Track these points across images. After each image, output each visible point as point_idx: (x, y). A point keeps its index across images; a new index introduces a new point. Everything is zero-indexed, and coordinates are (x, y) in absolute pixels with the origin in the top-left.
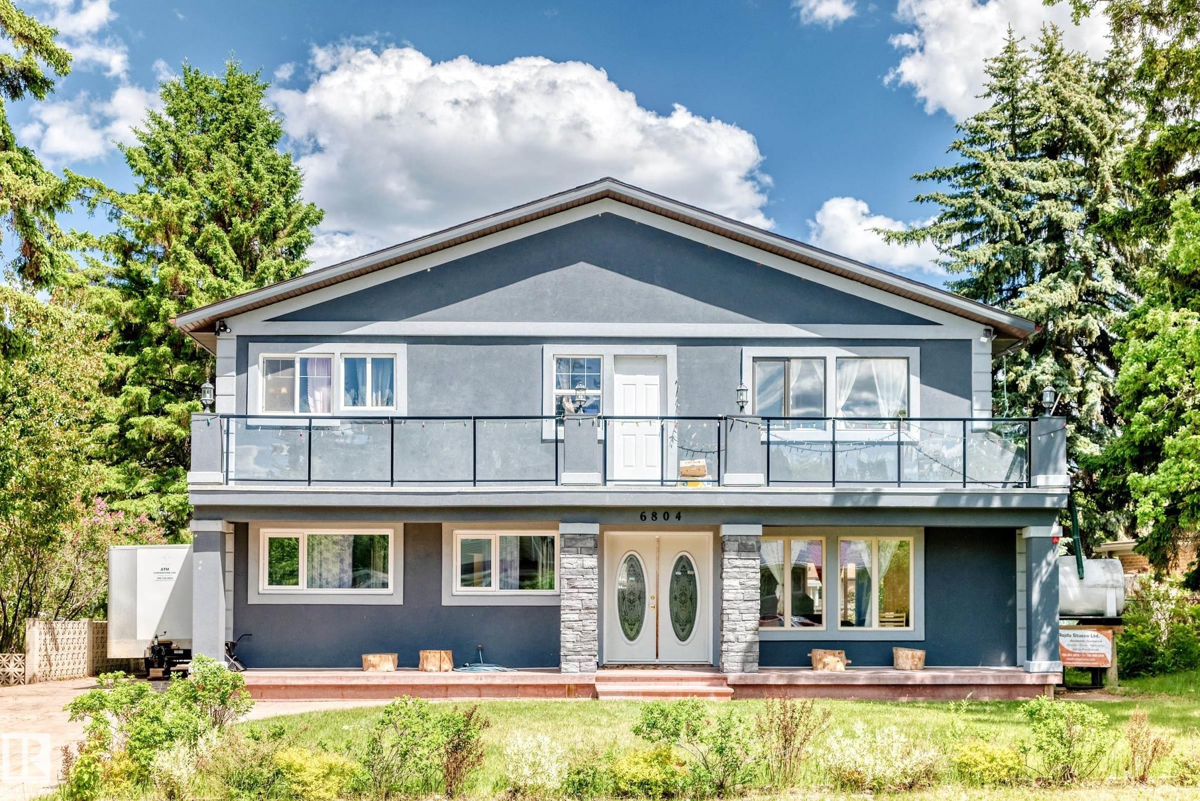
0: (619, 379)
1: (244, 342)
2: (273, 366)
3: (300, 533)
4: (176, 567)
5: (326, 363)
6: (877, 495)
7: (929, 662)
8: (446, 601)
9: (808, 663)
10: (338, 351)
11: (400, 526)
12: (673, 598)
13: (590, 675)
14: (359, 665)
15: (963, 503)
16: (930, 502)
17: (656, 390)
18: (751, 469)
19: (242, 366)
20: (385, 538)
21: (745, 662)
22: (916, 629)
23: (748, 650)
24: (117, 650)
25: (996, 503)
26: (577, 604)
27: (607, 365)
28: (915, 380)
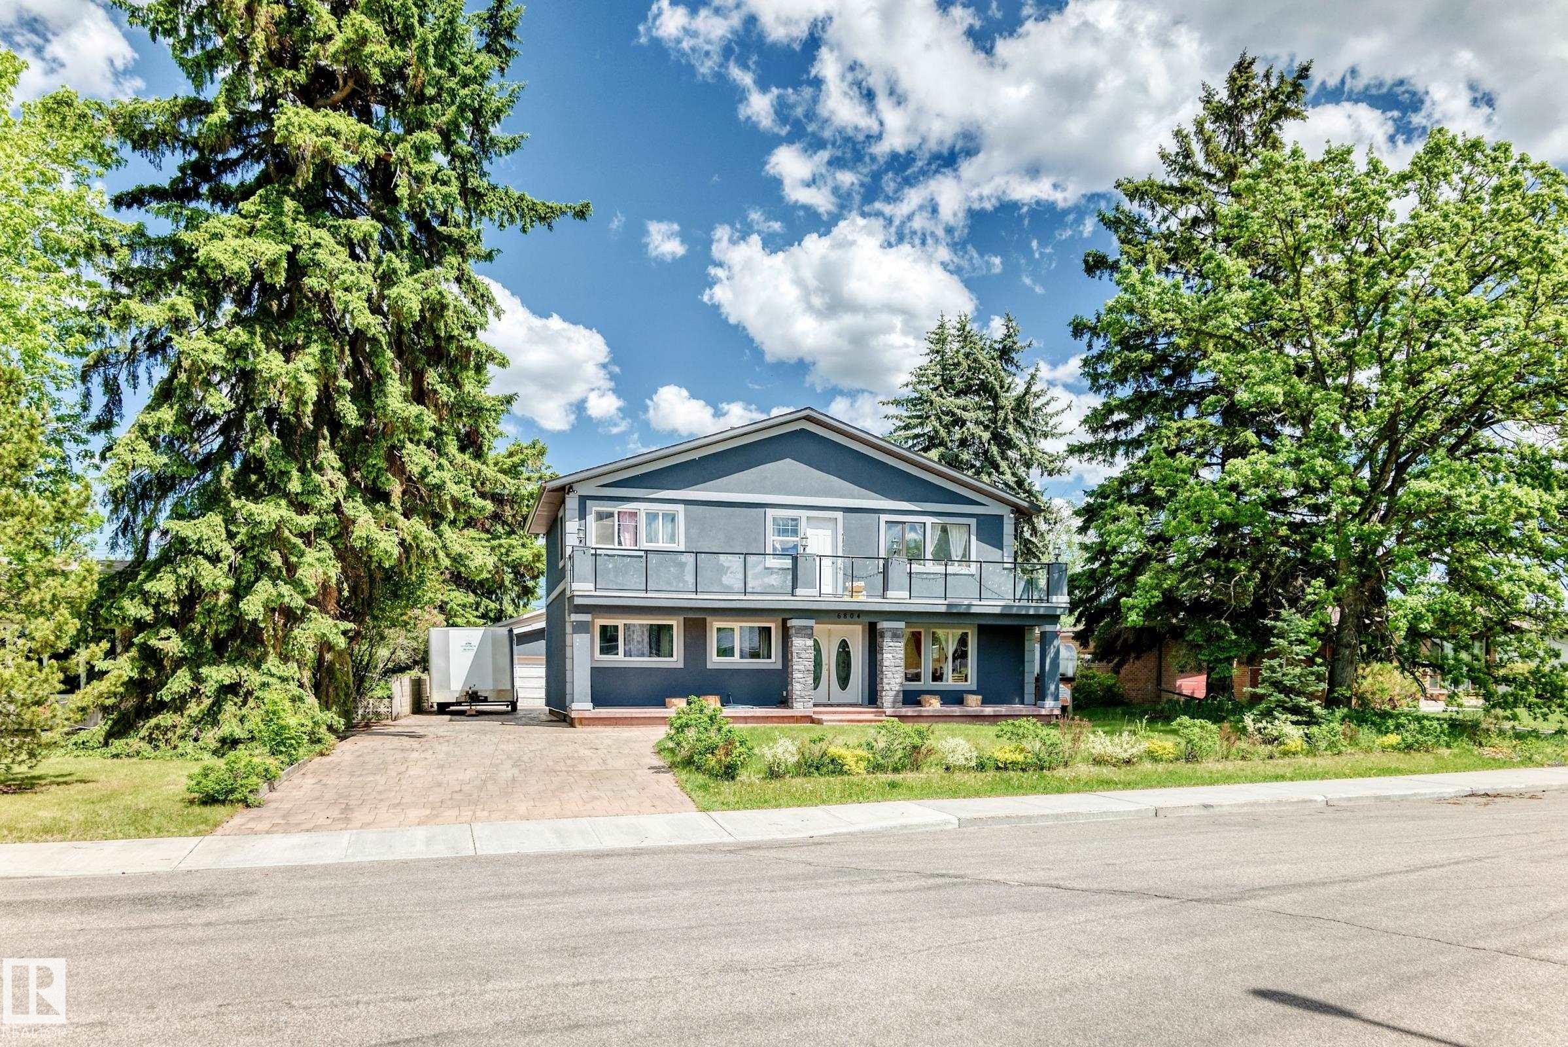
0: (810, 532)
1: (583, 500)
2: (601, 516)
3: (620, 622)
4: (476, 643)
5: (634, 515)
6: (969, 606)
7: (985, 702)
8: (709, 666)
9: (919, 703)
10: (642, 507)
11: (681, 619)
12: (838, 665)
13: (810, 711)
14: (663, 704)
15: (1014, 611)
16: (997, 610)
17: (829, 540)
18: (902, 589)
19: (582, 515)
20: (671, 627)
21: (894, 702)
22: (971, 683)
23: (897, 695)
24: (436, 696)
25: (1032, 612)
26: (801, 668)
27: (804, 522)
28: (973, 538)
